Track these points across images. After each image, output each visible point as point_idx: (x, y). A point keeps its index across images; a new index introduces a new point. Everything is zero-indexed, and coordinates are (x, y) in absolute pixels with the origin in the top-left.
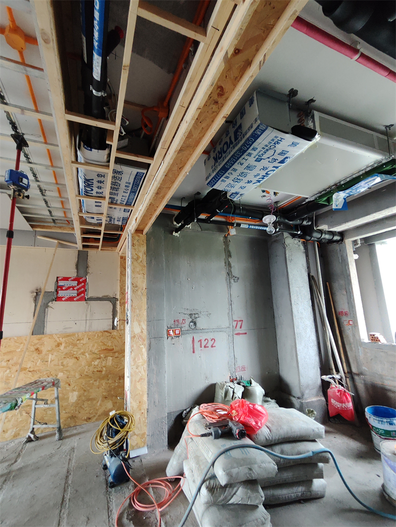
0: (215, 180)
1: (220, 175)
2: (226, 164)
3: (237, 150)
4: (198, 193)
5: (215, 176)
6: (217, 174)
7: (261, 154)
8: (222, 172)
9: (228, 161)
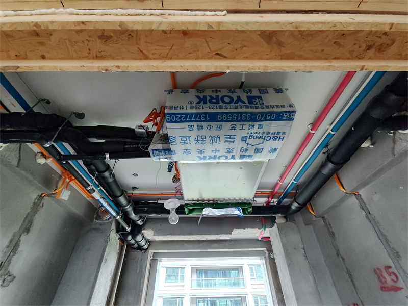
0: (186, 118)
1: (200, 118)
2: (222, 113)
3: (251, 113)
4: (81, 116)
5: (192, 114)
6: (197, 114)
7: (254, 135)
8: (205, 118)
9: (227, 113)
